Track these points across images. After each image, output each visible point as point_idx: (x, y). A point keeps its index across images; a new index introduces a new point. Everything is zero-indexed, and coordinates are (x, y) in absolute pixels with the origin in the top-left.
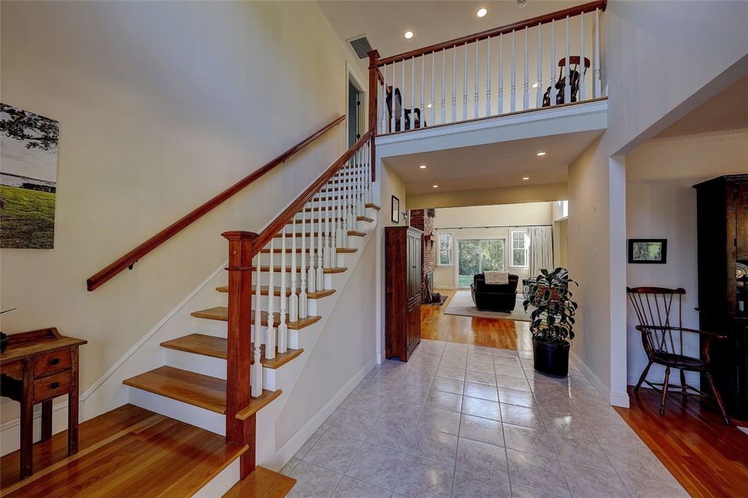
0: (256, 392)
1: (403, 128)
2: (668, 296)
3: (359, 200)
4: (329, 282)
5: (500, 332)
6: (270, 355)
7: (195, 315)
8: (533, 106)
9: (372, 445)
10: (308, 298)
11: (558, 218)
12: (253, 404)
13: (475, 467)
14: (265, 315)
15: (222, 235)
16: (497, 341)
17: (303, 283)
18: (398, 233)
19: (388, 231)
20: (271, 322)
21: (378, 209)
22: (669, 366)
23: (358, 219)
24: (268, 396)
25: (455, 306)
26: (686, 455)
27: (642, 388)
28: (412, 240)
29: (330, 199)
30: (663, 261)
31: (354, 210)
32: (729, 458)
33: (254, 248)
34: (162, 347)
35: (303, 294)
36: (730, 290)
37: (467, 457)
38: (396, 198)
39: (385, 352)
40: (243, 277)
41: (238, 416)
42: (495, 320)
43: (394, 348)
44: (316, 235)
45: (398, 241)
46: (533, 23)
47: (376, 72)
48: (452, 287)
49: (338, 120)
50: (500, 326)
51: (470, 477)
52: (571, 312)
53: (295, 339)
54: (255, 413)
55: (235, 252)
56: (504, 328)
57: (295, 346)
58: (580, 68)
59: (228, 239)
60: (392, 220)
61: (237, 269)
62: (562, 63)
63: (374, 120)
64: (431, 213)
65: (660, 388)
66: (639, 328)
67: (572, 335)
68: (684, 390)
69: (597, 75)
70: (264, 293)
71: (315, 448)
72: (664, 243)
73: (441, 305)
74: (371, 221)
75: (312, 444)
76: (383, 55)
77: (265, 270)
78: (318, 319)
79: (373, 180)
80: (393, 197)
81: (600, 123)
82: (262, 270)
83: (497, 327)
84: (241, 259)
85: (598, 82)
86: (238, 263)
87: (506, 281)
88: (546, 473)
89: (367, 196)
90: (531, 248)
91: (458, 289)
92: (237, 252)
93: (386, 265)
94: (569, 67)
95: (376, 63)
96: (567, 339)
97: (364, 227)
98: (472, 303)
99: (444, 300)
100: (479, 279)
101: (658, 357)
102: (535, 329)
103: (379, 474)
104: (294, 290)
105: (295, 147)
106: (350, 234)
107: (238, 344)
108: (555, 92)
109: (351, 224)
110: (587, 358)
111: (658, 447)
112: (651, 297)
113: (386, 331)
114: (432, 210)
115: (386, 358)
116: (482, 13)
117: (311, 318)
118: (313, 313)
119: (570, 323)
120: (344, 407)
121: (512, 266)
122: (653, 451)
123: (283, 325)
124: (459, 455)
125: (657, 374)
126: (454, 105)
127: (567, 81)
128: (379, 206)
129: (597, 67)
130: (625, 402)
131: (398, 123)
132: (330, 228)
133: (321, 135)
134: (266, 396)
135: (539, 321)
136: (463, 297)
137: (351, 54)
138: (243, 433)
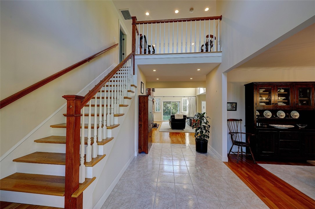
0: (82, 180)
1: (147, 53)
2: (237, 122)
3: (128, 83)
4: (116, 120)
5: (181, 137)
6: (89, 160)
7: (37, 141)
8: (197, 51)
9: (139, 195)
10: (107, 129)
11: (198, 94)
12: (81, 187)
13: (183, 195)
14: (86, 139)
15: (63, 97)
16: (181, 141)
17: (105, 122)
18: (144, 98)
19: (140, 97)
20: (89, 142)
21: (136, 87)
22: (239, 145)
23: (128, 91)
24: (88, 181)
25: (163, 128)
26: (247, 176)
27: (231, 154)
28: (150, 101)
29: (114, 81)
30: (236, 110)
31: (126, 87)
32: (258, 175)
33: (82, 104)
34: (14, 162)
35: (105, 127)
36: (255, 119)
37: (179, 191)
38: (143, 83)
39: (138, 150)
40: (76, 120)
41: (73, 196)
42: (179, 133)
43: (142, 148)
44: (107, 98)
45: (145, 101)
46: (193, 20)
47: (135, 27)
48: (160, 121)
49: (115, 46)
50: (181, 135)
51: (182, 200)
52: (208, 129)
53: (101, 150)
54: (82, 192)
55: (71, 106)
56: (182, 136)
57: (101, 153)
58: (213, 39)
59: (66, 99)
60: (141, 92)
61: (72, 116)
62: (207, 37)
63: (134, 48)
64: (153, 90)
65: (237, 153)
66: (230, 133)
67: (209, 137)
68: (242, 153)
69: (219, 43)
70: (86, 127)
71: (111, 202)
72: (236, 103)
73: (158, 128)
74: (133, 92)
75: (110, 200)
76: (138, 20)
77: (87, 115)
78: (112, 139)
79: (134, 74)
80: (141, 82)
81: (219, 61)
82: (85, 115)
83: (180, 136)
84: (75, 110)
85: (219, 46)
86: (73, 112)
87: (182, 118)
88: (208, 192)
89: (131, 81)
90: (189, 105)
91: (163, 121)
92: (72, 107)
93: (139, 112)
94: (210, 39)
95: (135, 22)
96: (207, 139)
97: (130, 95)
98: (170, 127)
99: (158, 126)
100: (173, 117)
101: (235, 143)
102: (196, 136)
103: (144, 208)
104: (100, 125)
105: (95, 55)
106: (125, 98)
107: (73, 156)
108: (205, 47)
109: (125, 94)
110: (213, 145)
111: (239, 175)
112: (232, 122)
113: (139, 141)
114: (154, 89)
115: (139, 153)
116: (177, 12)
117: (108, 139)
118: (110, 136)
119: (208, 133)
120: (123, 179)
121: (183, 112)
122: (238, 176)
123: (95, 143)
124: (176, 191)
125: (235, 149)
126: (169, 46)
127: (209, 44)
128: (136, 86)
129: (219, 40)
130: (227, 160)
131: (145, 50)
132: (114, 95)
133: (105, 52)
134: (87, 182)
135: (198, 133)
136: (166, 124)
137: (121, 17)
138: (76, 204)
